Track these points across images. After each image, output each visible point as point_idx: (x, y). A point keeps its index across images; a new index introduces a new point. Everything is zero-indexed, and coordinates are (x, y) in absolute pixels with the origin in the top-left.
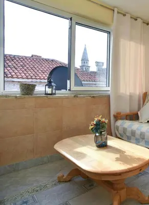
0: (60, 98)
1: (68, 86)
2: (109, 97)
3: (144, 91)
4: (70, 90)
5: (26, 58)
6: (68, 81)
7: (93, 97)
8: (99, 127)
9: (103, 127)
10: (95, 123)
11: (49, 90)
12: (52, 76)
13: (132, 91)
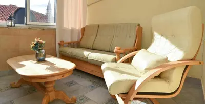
0: (17, 29)
1: (25, 21)
2: (55, 29)
3: (82, 27)
4: (26, 24)
5: (5, 6)
6: (25, 18)
7: (43, 29)
8: (38, 46)
9: (41, 46)
10: (35, 43)
11: (10, 23)
12: (17, 15)
13: (73, 26)
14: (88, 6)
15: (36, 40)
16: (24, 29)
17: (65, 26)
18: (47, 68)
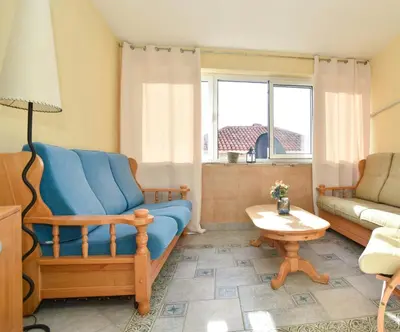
1: (268, 154)
4: (269, 158)
6: (268, 149)
7: (293, 166)
8: (279, 192)
9: (283, 193)
10: (275, 188)
11: (249, 159)
12: (259, 145)
13: (343, 159)
14: (373, 116)
15: (277, 185)
16: (267, 166)
17: (329, 158)
18: (288, 224)
